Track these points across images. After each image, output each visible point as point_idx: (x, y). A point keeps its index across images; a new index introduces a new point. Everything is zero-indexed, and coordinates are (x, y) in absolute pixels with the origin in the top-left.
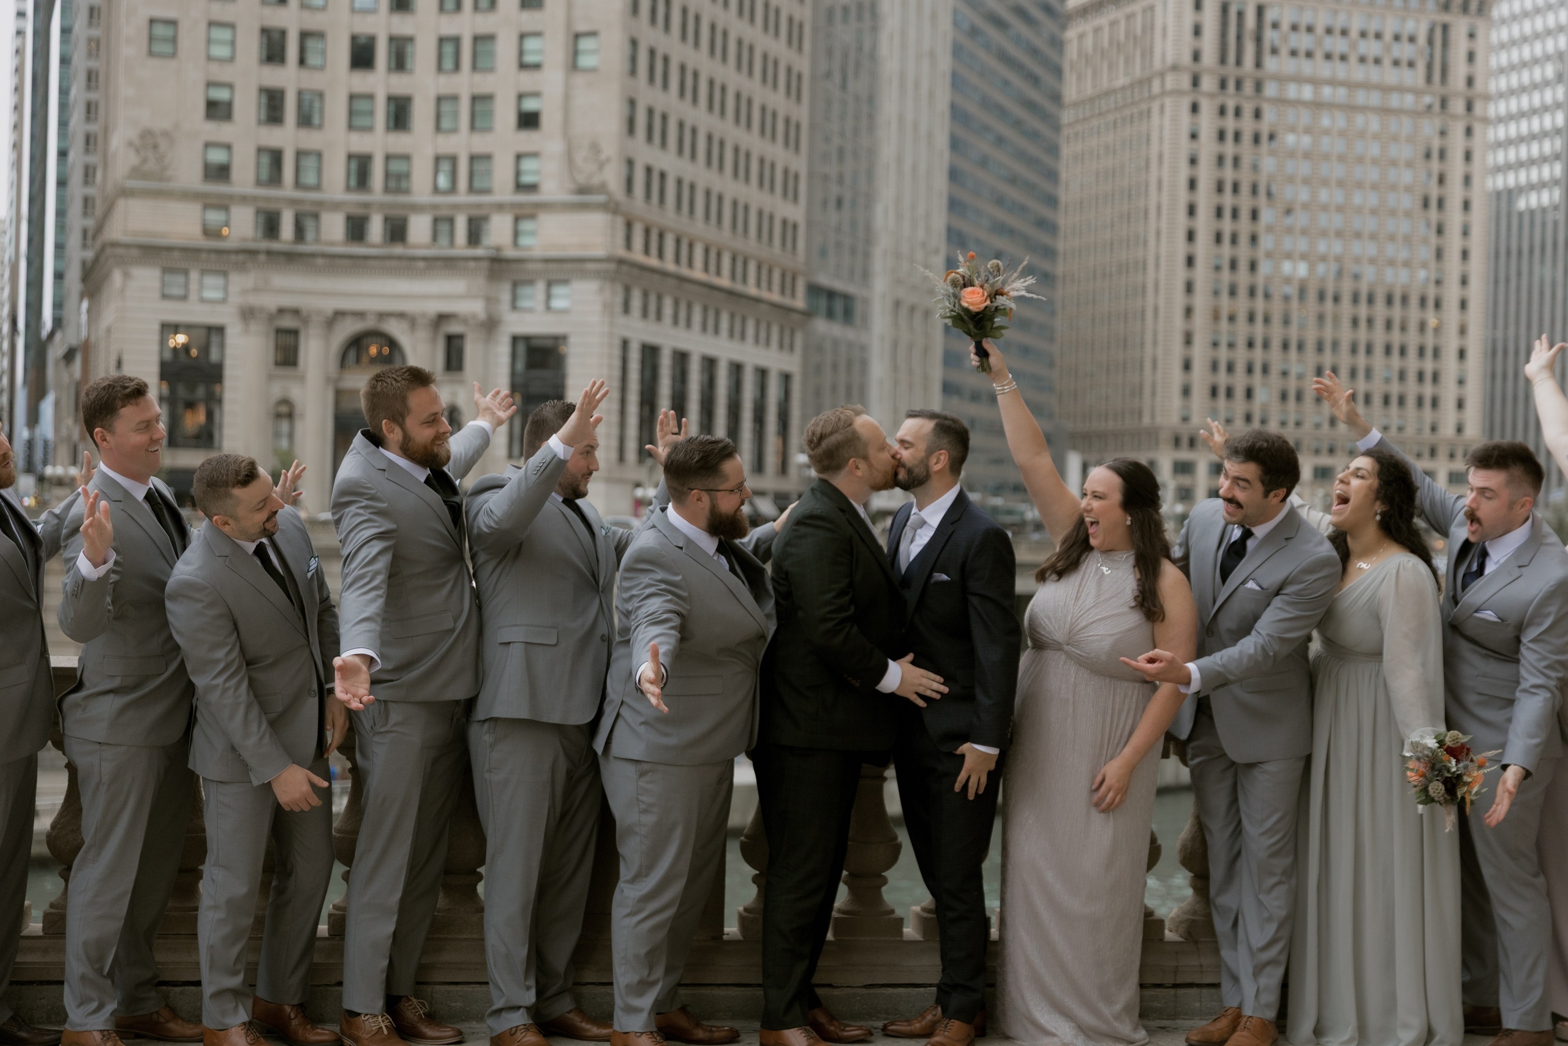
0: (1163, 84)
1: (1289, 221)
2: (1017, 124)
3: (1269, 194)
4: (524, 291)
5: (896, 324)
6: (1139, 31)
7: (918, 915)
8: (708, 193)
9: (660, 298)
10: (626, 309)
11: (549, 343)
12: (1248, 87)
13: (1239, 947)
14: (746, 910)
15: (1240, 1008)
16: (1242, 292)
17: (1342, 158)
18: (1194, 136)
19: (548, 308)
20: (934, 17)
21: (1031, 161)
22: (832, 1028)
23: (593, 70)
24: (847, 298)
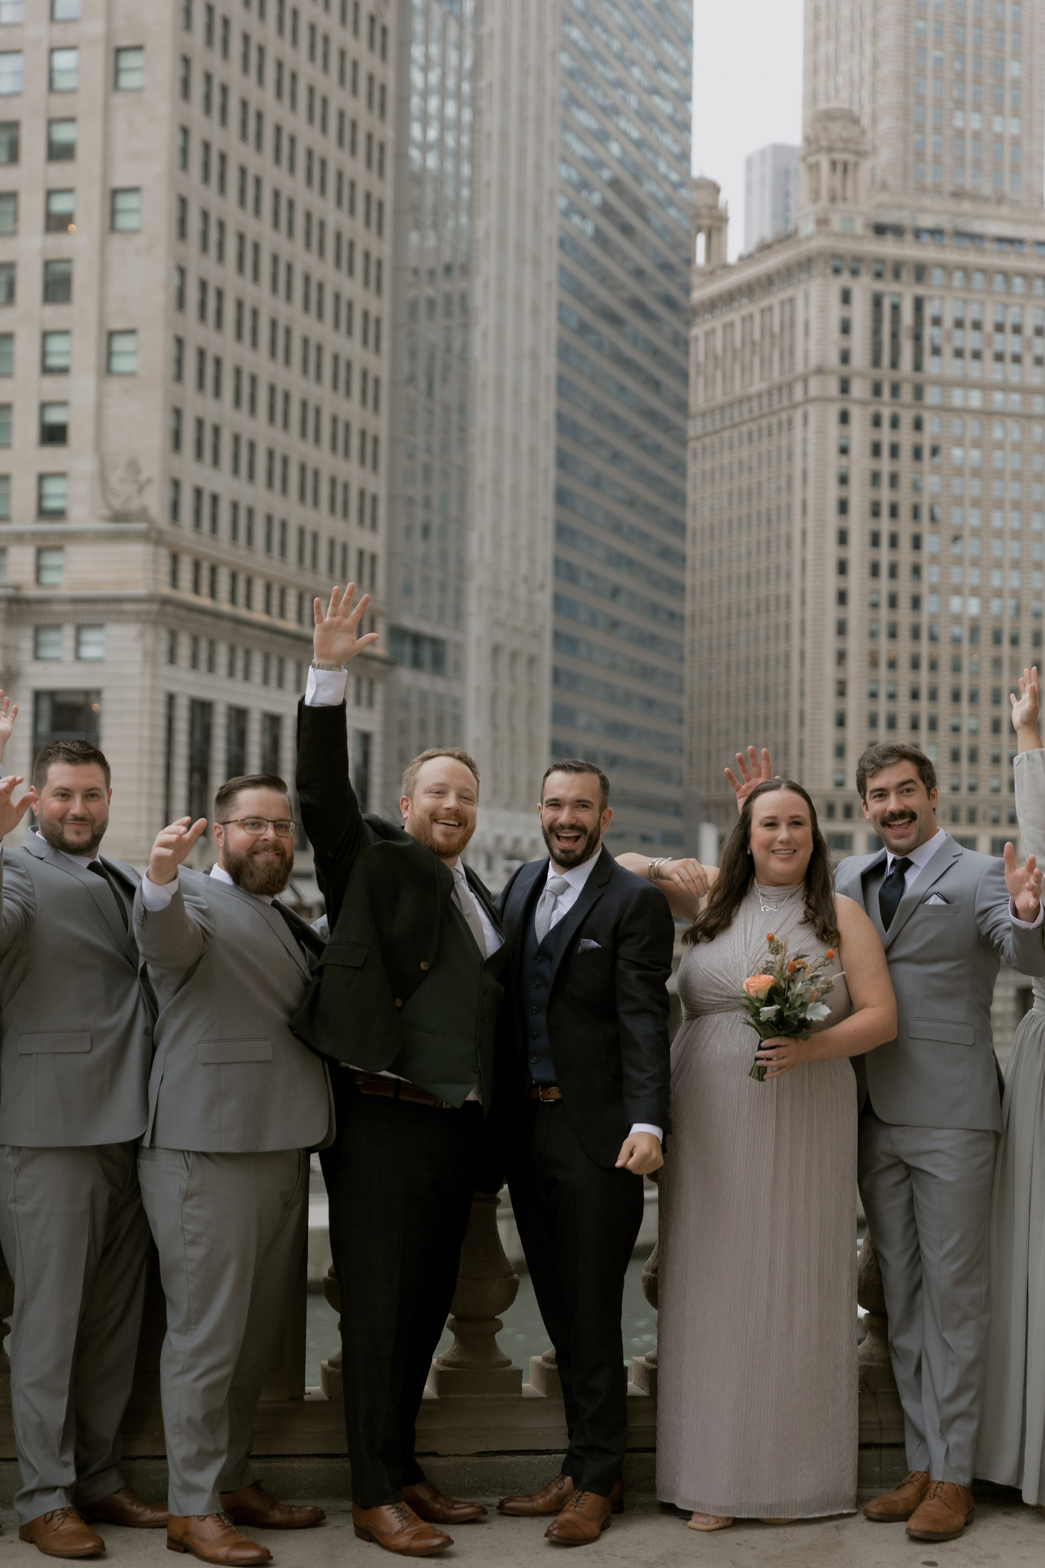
0: (806, 390)
1: (956, 549)
2: (636, 437)
3: (933, 518)
4: (48, 637)
5: (495, 674)
6: (776, 328)
7: (539, 1366)
8: (269, 519)
9: (212, 644)
10: (172, 658)
11: (80, 699)
12: (907, 394)
13: (924, 1398)
14: (331, 1363)
15: (928, 1472)
16: (904, 633)
17: (1017, 476)
18: (844, 451)
19: (78, 657)
20: (535, 311)
21: (654, 481)
22: (438, 1506)
23: (131, 375)
24: (437, 643)
